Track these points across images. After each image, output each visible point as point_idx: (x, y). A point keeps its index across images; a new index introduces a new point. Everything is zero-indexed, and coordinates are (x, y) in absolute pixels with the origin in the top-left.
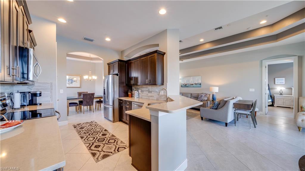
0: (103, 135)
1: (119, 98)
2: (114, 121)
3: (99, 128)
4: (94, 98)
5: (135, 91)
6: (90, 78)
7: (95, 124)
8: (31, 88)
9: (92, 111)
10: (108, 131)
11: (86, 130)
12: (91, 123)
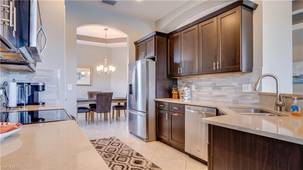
0: (136, 162)
1: (156, 100)
2: (148, 140)
3: (126, 149)
4: (112, 100)
5: (184, 87)
6: (106, 70)
7: (118, 142)
8: (32, 79)
9: (109, 121)
10: (142, 156)
11: (106, 151)
12: (110, 140)
